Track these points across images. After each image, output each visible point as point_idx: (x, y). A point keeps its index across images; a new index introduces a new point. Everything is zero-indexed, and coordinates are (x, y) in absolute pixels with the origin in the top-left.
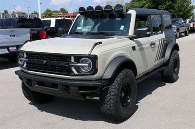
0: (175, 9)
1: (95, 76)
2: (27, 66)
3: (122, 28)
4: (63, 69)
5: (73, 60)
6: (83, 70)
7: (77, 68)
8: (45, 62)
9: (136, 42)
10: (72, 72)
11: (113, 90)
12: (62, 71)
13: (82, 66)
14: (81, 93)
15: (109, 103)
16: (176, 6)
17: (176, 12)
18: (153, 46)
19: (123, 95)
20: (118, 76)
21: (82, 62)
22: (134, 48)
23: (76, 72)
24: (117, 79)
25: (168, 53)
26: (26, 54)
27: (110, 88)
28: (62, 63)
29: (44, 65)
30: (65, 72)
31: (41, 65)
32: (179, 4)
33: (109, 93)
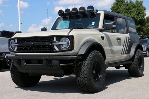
0: (144, 32)
1: (72, 52)
2: (18, 49)
3: (93, 23)
4: (47, 48)
5: (55, 39)
6: (63, 48)
7: (58, 46)
8: (33, 43)
9: (104, 34)
10: (55, 49)
11: (86, 64)
12: (46, 50)
13: (62, 45)
14: (61, 66)
15: (83, 74)
16: (145, 29)
17: (145, 35)
18: (119, 41)
19: (94, 72)
20: (90, 54)
21: (62, 41)
22: (103, 38)
23: (57, 49)
24: (89, 56)
25: (133, 51)
26: (17, 40)
27: (84, 63)
28: (47, 43)
29: (32, 46)
30: (49, 50)
31: (30, 46)
32: (147, 27)
33: (83, 66)
